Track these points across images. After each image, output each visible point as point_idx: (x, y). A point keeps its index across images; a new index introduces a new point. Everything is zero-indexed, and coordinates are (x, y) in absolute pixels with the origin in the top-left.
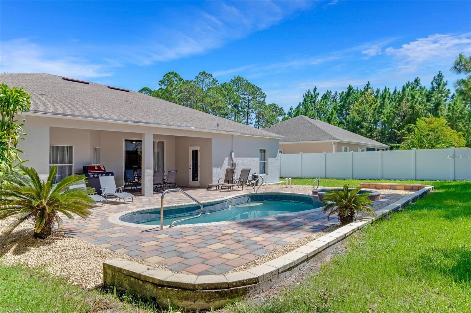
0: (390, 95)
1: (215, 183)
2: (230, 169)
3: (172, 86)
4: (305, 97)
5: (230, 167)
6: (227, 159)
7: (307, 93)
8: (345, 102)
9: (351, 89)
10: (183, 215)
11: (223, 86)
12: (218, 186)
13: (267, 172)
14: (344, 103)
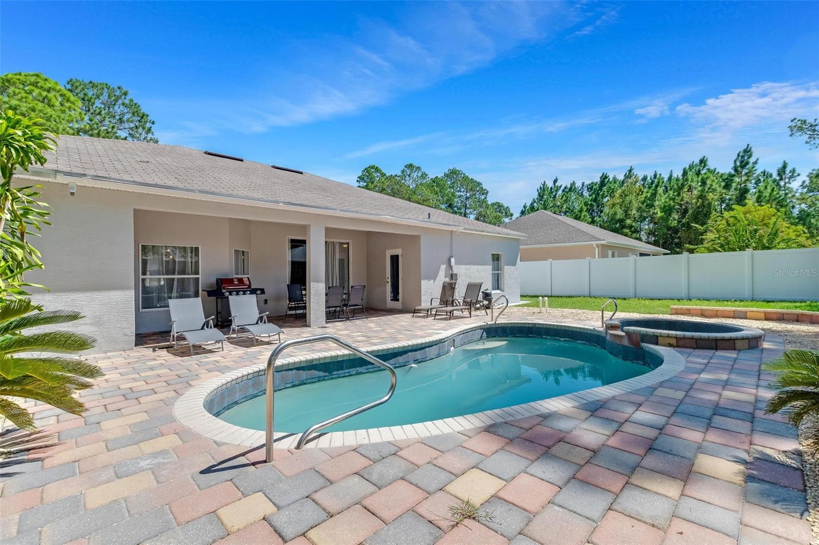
0: (663, 182)
1: (425, 305)
2: (448, 284)
3: (372, 183)
4: (539, 191)
5: (448, 280)
6: (443, 267)
7: (542, 186)
8: (598, 194)
9: (606, 177)
10: (364, 371)
11: (434, 182)
12: (430, 311)
13: (502, 288)
14: (596, 196)
